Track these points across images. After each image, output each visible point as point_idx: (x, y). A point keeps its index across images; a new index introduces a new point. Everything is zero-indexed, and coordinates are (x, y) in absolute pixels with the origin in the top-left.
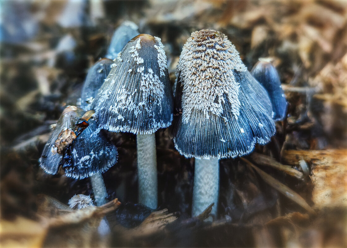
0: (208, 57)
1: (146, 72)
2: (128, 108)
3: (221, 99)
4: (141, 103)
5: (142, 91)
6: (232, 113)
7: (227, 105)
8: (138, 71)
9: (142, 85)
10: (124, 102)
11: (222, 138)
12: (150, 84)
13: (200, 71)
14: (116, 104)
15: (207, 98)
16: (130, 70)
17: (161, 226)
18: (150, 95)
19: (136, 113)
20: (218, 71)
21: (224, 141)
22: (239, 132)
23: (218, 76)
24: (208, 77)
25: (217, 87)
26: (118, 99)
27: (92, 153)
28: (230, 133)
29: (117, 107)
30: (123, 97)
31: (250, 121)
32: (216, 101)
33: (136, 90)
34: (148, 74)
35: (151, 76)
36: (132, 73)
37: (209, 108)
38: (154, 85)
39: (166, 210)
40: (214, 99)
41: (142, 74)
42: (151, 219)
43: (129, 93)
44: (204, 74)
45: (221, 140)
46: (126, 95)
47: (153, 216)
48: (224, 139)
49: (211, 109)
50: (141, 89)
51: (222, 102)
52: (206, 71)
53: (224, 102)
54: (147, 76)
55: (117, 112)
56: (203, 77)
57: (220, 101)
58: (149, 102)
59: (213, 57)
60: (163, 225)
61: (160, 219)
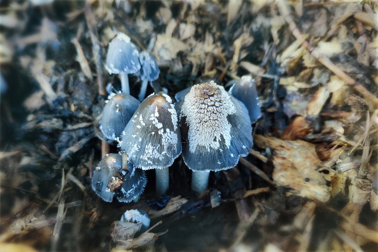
0: (209, 113)
1: (165, 132)
2: (155, 157)
3: (218, 138)
4: (163, 152)
5: (164, 145)
6: (225, 145)
7: (223, 141)
8: (159, 133)
9: (163, 141)
10: (151, 154)
11: (219, 162)
12: (168, 139)
13: (203, 122)
14: (145, 154)
15: (209, 139)
16: (153, 133)
17: (178, 206)
18: (169, 146)
19: (161, 159)
20: (216, 121)
21: (220, 163)
22: (230, 156)
23: (217, 125)
24: (209, 126)
25: (216, 132)
26: (147, 152)
27: (133, 186)
28: (224, 158)
29: (147, 156)
30: (150, 151)
31: (237, 146)
32: (215, 140)
33: (159, 145)
34: (166, 133)
35: (169, 134)
36: (154, 134)
37: (210, 145)
38: (171, 139)
39: (180, 196)
40: (213, 139)
41: (163, 135)
42: (171, 203)
43: (154, 148)
44: (206, 123)
45: (218, 163)
46: (152, 149)
47: (172, 201)
48: (220, 162)
49: (212, 146)
50: (162, 144)
51: (219, 140)
52: (208, 122)
53: (221, 140)
54: (166, 135)
55: (146, 159)
56: (206, 126)
57: (217, 140)
58: (169, 150)
59: (213, 112)
60: (180, 205)
61: (177, 202)
